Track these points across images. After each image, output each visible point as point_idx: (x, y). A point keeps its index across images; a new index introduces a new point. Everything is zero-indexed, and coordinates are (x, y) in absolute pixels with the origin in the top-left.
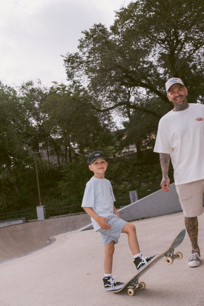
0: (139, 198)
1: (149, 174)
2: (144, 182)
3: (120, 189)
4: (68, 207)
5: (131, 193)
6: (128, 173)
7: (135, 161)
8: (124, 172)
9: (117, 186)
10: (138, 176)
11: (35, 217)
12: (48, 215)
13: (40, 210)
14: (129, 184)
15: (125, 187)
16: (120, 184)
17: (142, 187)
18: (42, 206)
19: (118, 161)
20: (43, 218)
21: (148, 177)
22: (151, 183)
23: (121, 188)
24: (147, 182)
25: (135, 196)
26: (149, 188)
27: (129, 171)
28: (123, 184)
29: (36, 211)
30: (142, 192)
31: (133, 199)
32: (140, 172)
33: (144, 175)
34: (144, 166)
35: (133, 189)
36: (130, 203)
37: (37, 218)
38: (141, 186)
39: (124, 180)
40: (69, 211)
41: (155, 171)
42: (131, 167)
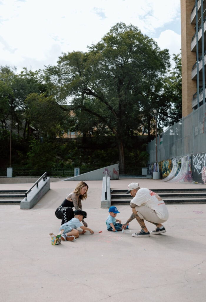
0: (81, 173)
1: (89, 157)
2: (84, 162)
3: (65, 164)
4: (28, 171)
5: (76, 169)
6: (73, 153)
7: (80, 144)
8: (70, 152)
9: (63, 161)
10: (81, 156)
11: (5, 175)
12: (15, 175)
13: (10, 171)
14: (72, 162)
15: (70, 163)
16: (66, 160)
17: (82, 166)
18: (11, 168)
19: (67, 141)
20: (11, 176)
21: (88, 158)
22: (89, 164)
23: (67, 164)
24: (86, 163)
25: (78, 171)
26: (88, 167)
27: (74, 151)
28: (68, 161)
29: (6, 171)
30: (83, 169)
31: (76, 173)
32: (82, 154)
33: (85, 157)
34: (86, 150)
35: (76, 166)
36: (73, 176)
37: (6, 176)
38: (82, 164)
39: (69, 158)
40: (29, 175)
41: (94, 155)
42: (76, 148)
